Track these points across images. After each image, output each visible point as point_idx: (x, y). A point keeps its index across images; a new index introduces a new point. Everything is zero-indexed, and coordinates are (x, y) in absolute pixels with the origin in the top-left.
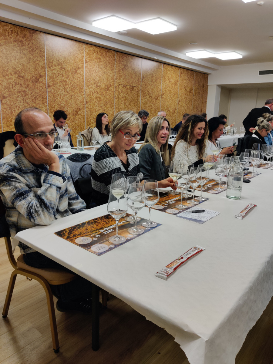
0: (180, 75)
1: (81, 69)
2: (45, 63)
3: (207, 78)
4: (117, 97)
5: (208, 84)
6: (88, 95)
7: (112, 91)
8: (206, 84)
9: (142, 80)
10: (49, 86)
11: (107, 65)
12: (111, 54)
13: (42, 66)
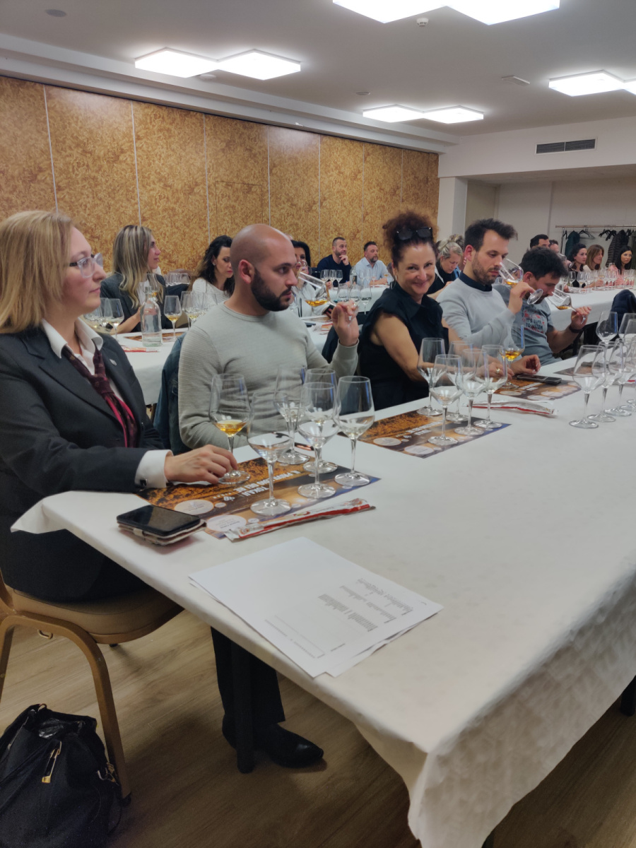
0: (365, 158)
1: (128, 153)
2: (48, 144)
3: (436, 162)
4: (213, 207)
5: (439, 176)
6: (147, 204)
7: (200, 196)
8: (434, 176)
9: (271, 170)
10: (59, 189)
11: (185, 142)
12: (194, 120)
13: (42, 151)
